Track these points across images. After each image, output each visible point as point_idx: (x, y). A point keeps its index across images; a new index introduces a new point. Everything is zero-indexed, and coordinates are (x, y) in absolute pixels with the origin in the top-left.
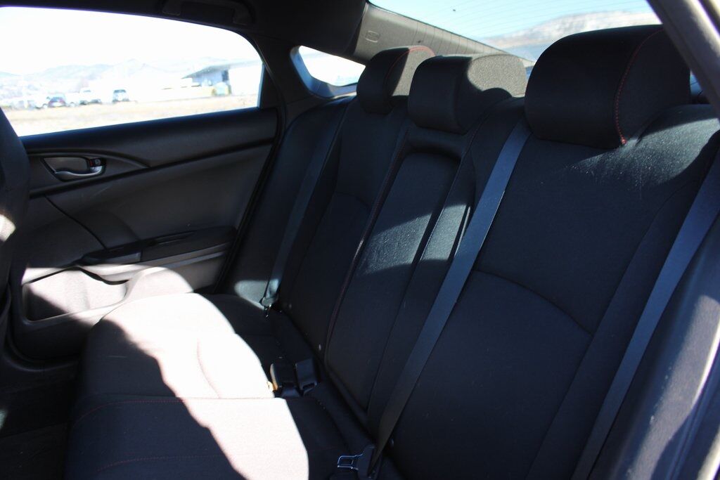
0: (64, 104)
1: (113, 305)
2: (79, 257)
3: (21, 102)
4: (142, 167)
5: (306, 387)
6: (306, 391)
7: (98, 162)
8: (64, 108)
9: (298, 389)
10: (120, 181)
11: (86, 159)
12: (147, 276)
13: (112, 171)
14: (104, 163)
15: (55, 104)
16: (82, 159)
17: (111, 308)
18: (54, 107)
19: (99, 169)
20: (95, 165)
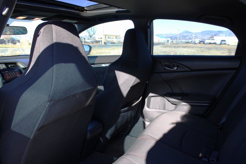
0: (204, 43)
1: (168, 110)
2: (165, 93)
3: (192, 41)
4: (189, 70)
5: (212, 160)
6: (211, 162)
7: (176, 66)
8: (204, 44)
9: (209, 160)
10: (181, 73)
11: (173, 64)
12: (182, 105)
13: (180, 69)
14: (178, 66)
15: (201, 43)
16: (172, 64)
17: (167, 111)
18: (201, 44)
19: (176, 68)
20: (175, 67)
